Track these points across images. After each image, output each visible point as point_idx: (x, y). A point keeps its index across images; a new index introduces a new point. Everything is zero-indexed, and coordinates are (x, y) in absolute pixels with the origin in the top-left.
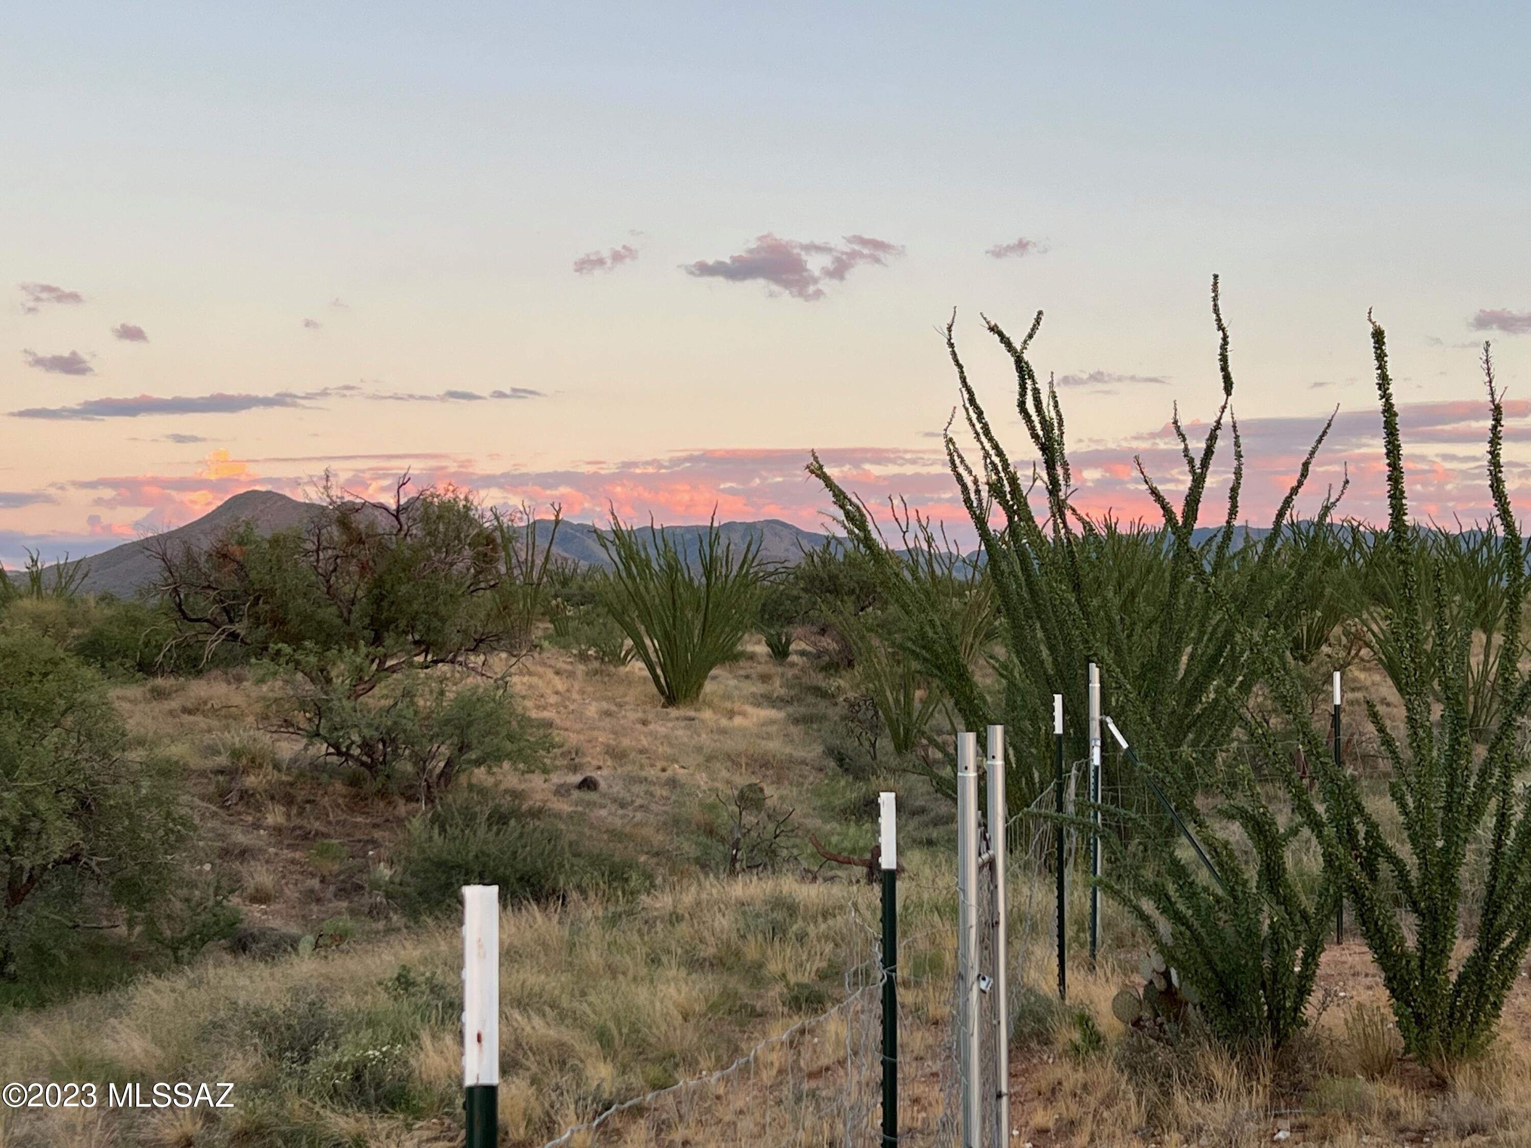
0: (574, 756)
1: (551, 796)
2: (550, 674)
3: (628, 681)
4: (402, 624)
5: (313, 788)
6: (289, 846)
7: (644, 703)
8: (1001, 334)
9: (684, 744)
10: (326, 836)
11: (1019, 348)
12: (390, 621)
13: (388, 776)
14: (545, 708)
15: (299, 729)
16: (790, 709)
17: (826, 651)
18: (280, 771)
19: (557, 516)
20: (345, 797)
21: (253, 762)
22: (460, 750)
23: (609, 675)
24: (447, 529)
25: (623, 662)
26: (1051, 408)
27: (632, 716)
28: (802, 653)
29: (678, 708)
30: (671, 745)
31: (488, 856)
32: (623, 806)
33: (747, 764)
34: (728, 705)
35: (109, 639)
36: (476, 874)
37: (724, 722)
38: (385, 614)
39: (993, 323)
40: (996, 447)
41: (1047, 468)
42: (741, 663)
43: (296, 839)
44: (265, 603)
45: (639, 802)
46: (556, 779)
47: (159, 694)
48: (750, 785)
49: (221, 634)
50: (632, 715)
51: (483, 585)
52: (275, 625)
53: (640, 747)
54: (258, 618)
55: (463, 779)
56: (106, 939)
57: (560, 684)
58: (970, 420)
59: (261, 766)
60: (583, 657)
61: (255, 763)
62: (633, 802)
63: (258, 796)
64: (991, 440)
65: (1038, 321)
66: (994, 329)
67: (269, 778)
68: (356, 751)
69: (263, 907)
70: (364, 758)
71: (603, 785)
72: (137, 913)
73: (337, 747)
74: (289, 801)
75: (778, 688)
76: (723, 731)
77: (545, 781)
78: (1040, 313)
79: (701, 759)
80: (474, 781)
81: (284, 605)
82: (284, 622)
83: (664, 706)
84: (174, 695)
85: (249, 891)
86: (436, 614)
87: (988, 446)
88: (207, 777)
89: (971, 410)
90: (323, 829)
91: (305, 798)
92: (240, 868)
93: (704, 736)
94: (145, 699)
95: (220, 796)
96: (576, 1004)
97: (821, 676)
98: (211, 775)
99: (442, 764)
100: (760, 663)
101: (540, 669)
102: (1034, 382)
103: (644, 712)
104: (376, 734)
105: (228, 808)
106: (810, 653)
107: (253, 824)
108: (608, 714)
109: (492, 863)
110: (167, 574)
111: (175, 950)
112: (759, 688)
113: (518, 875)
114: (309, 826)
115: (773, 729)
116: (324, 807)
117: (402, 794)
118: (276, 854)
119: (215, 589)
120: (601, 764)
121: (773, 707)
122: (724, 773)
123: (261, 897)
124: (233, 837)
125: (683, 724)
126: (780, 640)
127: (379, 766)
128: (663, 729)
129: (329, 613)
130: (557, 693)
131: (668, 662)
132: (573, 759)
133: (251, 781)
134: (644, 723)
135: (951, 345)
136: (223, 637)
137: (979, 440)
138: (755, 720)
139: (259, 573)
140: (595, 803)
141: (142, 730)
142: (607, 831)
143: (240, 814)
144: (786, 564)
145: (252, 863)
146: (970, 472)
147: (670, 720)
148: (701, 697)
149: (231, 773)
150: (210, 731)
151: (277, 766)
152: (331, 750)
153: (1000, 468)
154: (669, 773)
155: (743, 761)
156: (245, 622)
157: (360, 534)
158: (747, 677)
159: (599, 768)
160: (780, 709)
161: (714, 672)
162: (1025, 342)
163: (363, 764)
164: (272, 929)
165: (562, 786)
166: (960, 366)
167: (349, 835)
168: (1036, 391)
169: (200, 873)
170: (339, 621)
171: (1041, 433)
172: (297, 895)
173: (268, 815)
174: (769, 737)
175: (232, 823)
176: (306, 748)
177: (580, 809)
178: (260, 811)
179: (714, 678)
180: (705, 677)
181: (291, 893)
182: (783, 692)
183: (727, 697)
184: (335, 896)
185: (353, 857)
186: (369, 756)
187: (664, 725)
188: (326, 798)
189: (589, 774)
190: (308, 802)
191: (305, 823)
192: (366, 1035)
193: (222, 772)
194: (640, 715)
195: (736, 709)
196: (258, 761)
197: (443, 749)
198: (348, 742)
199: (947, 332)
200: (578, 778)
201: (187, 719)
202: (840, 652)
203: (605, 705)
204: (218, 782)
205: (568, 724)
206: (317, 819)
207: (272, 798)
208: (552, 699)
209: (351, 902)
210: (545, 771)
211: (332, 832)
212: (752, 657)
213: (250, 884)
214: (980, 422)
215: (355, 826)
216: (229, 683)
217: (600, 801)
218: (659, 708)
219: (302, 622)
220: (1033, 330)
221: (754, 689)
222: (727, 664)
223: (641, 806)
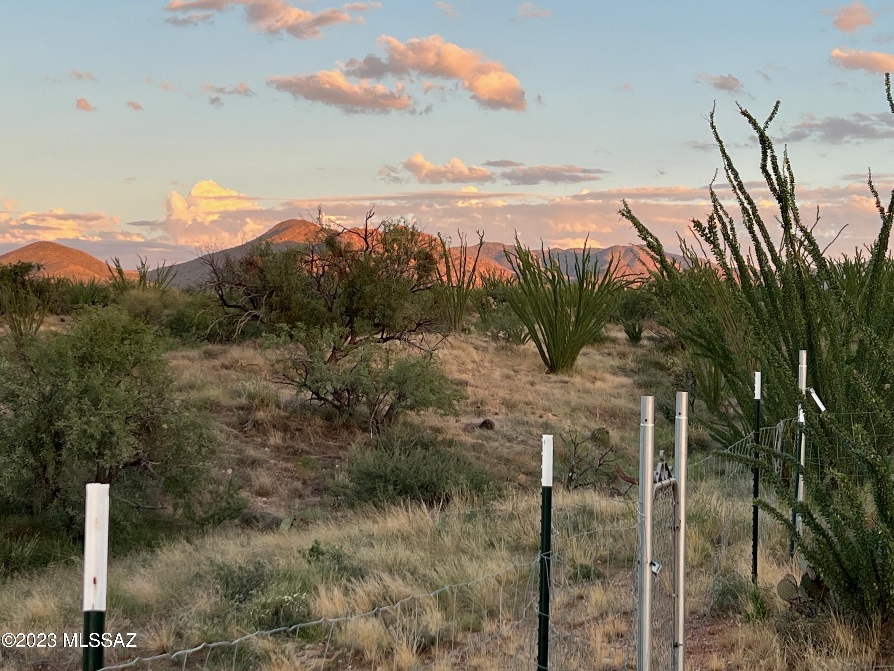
0: (479, 405)
1: (461, 432)
2: (471, 349)
3: (524, 355)
4: (366, 312)
5: (301, 421)
6: (283, 459)
7: (534, 370)
8: (749, 117)
9: (558, 399)
10: (309, 453)
11: (762, 127)
12: (358, 310)
13: (351, 415)
14: (464, 372)
15: (293, 381)
16: (636, 378)
17: (667, 338)
18: (280, 408)
19: (481, 240)
20: (322, 427)
21: (263, 402)
22: (399, 398)
23: (511, 350)
24: (399, 249)
25: (523, 342)
26: (786, 170)
27: (525, 379)
28: (650, 339)
29: (557, 374)
30: (548, 399)
31: (400, 470)
32: (510, 440)
33: (600, 414)
34: (593, 373)
35: (188, 317)
36: (392, 482)
37: (589, 385)
38: (355, 305)
39: (743, 110)
40: (748, 198)
41: (782, 212)
42: (606, 345)
43: (288, 454)
44: (277, 296)
45: (521, 438)
46: (464, 420)
47: (210, 355)
48: (599, 429)
49: (247, 316)
50: (523, 378)
51: (422, 287)
52: (282, 311)
53: (527, 400)
54: (271, 306)
55: (401, 419)
56: (161, 517)
57: (476, 356)
58: (729, 177)
59: (268, 405)
60: (495, 338)
61: (264, 403)
62: (517, 437)
63: (265, 425)
64: (744, 193)
65: (776, 108)
66: (745, 113)
67: (273, 413)
68: (330, 398)
69: (264, 499)
70: (336, 402)
71: (497, 425)
72: (179, 500)
73: (317, 394)
74: (285, 429)
75: (630, 363)
76: (587, 391)
77: (457, 421)
78: (778, 102)
79: (568, 410)
80: (409, 420)
81: (288, 298)
82: (288, 309)
83: (547, 373)
84: (219, 356)
85: (255, 488)
86: (389, 306)
87: (742, 197)
88: (232, 411)
89: (729, 171)
90: (307, 449)
91: (295, 427)
92: (251, 472)
93: (572, 393)
94: (200, 358)
95: (240, 424)
96: (428, 572)
97: (662, 354)
98: (235, 410)
99: (387, 408)
100: (619, 345)
101: (464, 345)
102: (772, 151)
103: (533, 376)
104: (343, 387)
105: (245, 432)
106: (656, 338)
107: (261, 443)
108: (508, 377)
109: (402, 475)
110: (213, 275)
111: (202, 525)
112: (616, 362)
113: (419, 484)
114: (297, 446)
115: (623, 391)
116: (308, 434)
117: (360, 427)
118: (275, 464)
119: (244, 286)
120: (497, 411)
121: (626, 376)
122: (584, 420)
123: (262, 493)
124: (247, 451)
125: (559, 385)
126: (635, 330)
127: (345, 407)
128: (545, 388)
129: (320, 305)
130: (474, 362)
131: (551, 342)
132: (479, 407)
133: (260, 415)
134: (532, 384)
135: (713, 127)
136: (249, 318)
137: (736, 192)
138: (610, 384)
139: (272, 276)
140: (490, 438)
141: (193, 379)
142: (496, 458)
143: (252, 436)
144: (641, 276)
145: (259, 469)
146: (727, 215)
147: (549, 382)
148: (574, 367)
149: (248, 409)
150: (238, 380)
151: (278, 406)
152: (314, 396)
153: (751, 213)
154: (544, 419)
155: (598, 412)
156: (263, 309)
157: (340, 250)
158: (609, 354)
159: (497, 414)
160: (629, 376)
161: (583, 350)
162: (767, 123)
163: (335, 406)
164: (270, 514)
165: (467, 425)
166: (720, 142)
167: (323, 453)
168: (774, 158)
169: (224, 475)
170: (324, 309)
171: (777, 187)
172: (286, 491)
173: (270, 438)
174: (619, 396)
175: (247, 443)
176: (297, 395)
177: (480, 441)
178: (266, 435)
179: (585, 354)
180: (578, 354)
181: (283, 491)
182: (633, 365)
183: (593, 367)
184: (312, 493)
185: (325, 468)
186: (339, 401)
187: (545, 386)
188: (309, 428)
189: (489, 418)
190: (297, 430)
191: (295, 444)
192: (284, 585)
193: (242, 408)
194: (530, 378)
195: (597, 377)
196: (266, 401)
197: (387, 397)
198: (325, 391)
199: (709, 118)
200: (481, 420)
201: (224, 372)
202: (676, 338)
203: (506, 371)
204: (239, 415)
205: (478, 383)
206: (303, 441)
207: (274, 427)
208: (470, 366)
209: (322, 498)
210: (456, 415)
211: (312, 451)
212: (614, 340)
213: (256, 484)
214: (737, 181)
215: (328, 447)
216: (256, 349)
217: (494, 436)
218: (544, 374)
219: (301, 309)
220: (773, 114)
221: (613, 363)
222: (596, 345)
223: (522, 441)
